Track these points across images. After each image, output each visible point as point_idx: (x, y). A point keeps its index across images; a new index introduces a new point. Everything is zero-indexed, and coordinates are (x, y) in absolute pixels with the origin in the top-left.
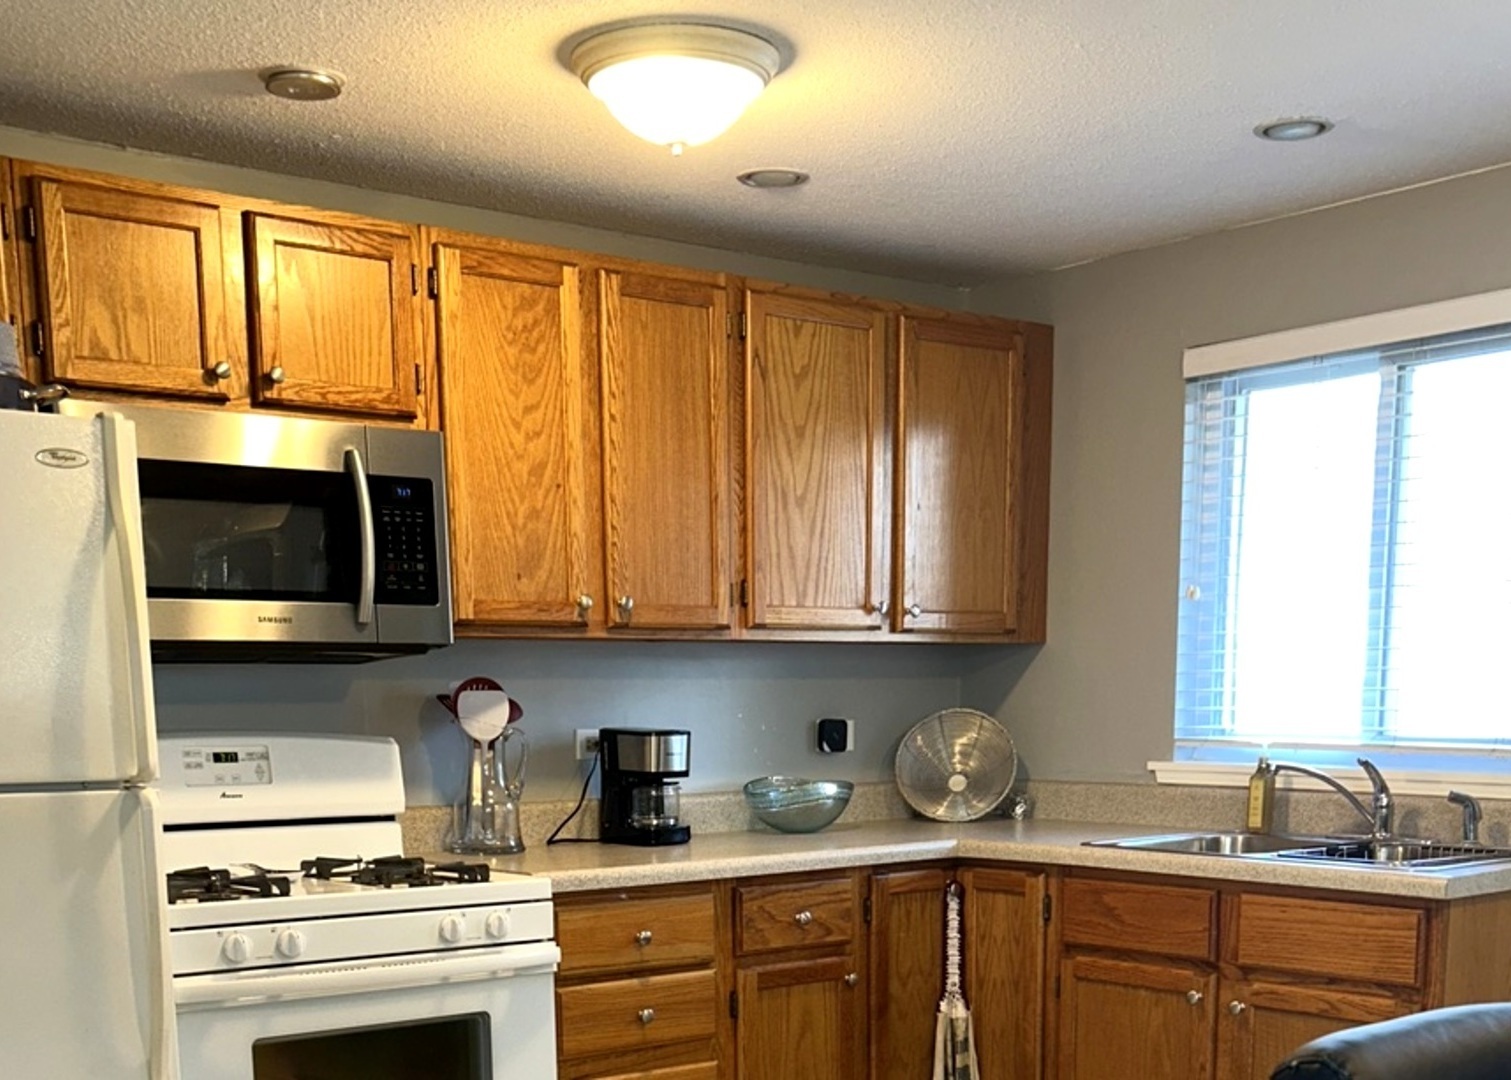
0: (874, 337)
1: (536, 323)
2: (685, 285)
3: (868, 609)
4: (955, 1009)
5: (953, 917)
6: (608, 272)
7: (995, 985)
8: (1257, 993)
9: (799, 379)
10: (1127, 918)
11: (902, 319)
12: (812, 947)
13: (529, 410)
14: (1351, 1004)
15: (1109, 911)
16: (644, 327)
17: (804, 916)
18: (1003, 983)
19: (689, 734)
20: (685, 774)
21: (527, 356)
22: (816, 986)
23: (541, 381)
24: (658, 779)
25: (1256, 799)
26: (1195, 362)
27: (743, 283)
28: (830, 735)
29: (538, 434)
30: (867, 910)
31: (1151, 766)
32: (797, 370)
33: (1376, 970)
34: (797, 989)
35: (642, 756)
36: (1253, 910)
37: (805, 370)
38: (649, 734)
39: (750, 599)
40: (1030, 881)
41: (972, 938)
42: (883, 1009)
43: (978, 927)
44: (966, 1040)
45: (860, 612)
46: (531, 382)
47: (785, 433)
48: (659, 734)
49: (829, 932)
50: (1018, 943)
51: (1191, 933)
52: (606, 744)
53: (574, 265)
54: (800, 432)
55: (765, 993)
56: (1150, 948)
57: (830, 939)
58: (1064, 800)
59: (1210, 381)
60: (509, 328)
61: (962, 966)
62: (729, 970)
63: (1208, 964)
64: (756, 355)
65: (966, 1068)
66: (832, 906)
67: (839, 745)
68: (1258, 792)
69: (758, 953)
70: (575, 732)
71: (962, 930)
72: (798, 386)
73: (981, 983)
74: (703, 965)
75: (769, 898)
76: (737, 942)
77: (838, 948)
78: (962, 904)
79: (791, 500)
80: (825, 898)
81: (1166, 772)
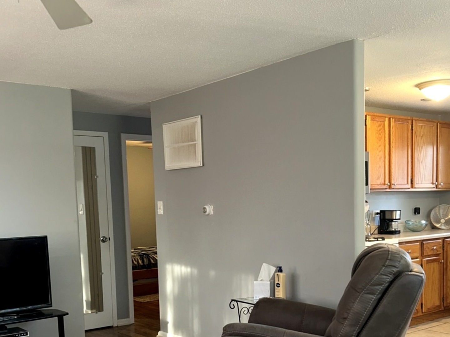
0: (435, 127)
1: (381, 129)
2: (404, 120)
3: (433, 183)
6: (393, 118)
9: (422, 137)
11: (439, 124)
12: (435, 255)
13: (380, 146)
16: (397, 128)
17: (435, 248)
19: (400, 211)
20: (399, 219)
21: (379, 136)
22: (435, 263)
23: (381, 140)
24: (392, 220)
27: (412, 118)
28: (417, 211)
29: (381, 151)
30: (443, 247)
32: (422, 135)
34: (432, 264)
35: (392, 215)
37: (423, 135)
38: (394, 211)
39: (413, 182)
42: (446, 268)
45: (432, 184)
46: (380, 141)
47: (419, 148)
48: (396, 211)
49: (438, 251)
52: (382, 213)
53: (387, 117)
54: (422, 148)
55: (427, 264)
57: (438, 253)
60: (377, 130)
62: (421, 259)
64: (415, 133)
66: (438, 246)
67: (419, 213)
69: (426, 256)
70: (373, 211)
72: (422, 138)
74: (417, 259)
75: (428, 244)
76: (423, 254)
77: (438, 255)
79: (420, 161)
80: (437, 244)
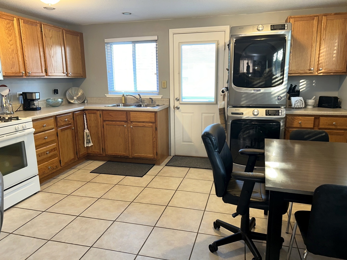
0: (61, 33)
1: (10, 27)
2: (33, 23)
3: (64, 73)
4: (87, 131)
5: (85, 117)
6: (21, 19)
7: (92, 127)
8: (134, 125)
9: (51, 38)
10: (113, 116)
11: (64, 30)
12: (67, 124)
13: (10, 41)
14: (147, 125)
15: (111, 115)
16: (27, 28)
17: (66, 120)
18: (94, 126)
19: (39, 93)
20: (39, 99)
21: (9, 32)
22: (68, 130)
23: (12, 36)
24: (33, 100)
25: (123, 99)
26: (106, 41)
27: (41, 23)
28: (56, 92)
29: (12, 45)
30: (73, 118)
31: (105, 95)
32: (50, 37)
33: (149, 120)
34: (66, 131)
35: (32, 96)
36: (132, 114)
37: (51, 37)
38: (33, 93)
39: (47, 72)
40: (97, 112)
41: (88, 120)
42: (77, 132)
43: (89, 119)
44: (89, 135)
45: (63, 74)
46: (10, 36)
47: (50, 46)
48: (35, 93)
49: (69, 122)
50: (96, 120)
51: (124, 118)
52: (24, 95)
53: (16, 18)
54: (52, 47)
55: (62, 132)
56: (117, 120)
57: (69, 123)
58: (92, 100)
59: (108, 43)
60: (6, 27)
61: (87, 125)
62: (56, 129)
63: (126, 121)
64: (44, 34)
65: (89, 139)
66: (69, 118)
67: (57, 93)
68: (123, 98)
69: (60, 126)
70: (17, 93)
71: (86, 120)
72: (51, 39)
73: (90, 127)
74: (52, 129)
75: (61, 118)
76: (57, 125)
77: (70, 124)
78: (86, 116)
79: (52, 57)
80: (68, 117)
81: (108, 96)
